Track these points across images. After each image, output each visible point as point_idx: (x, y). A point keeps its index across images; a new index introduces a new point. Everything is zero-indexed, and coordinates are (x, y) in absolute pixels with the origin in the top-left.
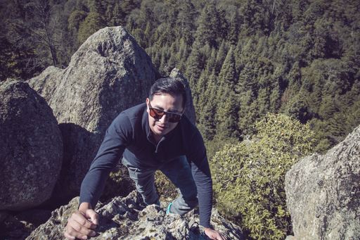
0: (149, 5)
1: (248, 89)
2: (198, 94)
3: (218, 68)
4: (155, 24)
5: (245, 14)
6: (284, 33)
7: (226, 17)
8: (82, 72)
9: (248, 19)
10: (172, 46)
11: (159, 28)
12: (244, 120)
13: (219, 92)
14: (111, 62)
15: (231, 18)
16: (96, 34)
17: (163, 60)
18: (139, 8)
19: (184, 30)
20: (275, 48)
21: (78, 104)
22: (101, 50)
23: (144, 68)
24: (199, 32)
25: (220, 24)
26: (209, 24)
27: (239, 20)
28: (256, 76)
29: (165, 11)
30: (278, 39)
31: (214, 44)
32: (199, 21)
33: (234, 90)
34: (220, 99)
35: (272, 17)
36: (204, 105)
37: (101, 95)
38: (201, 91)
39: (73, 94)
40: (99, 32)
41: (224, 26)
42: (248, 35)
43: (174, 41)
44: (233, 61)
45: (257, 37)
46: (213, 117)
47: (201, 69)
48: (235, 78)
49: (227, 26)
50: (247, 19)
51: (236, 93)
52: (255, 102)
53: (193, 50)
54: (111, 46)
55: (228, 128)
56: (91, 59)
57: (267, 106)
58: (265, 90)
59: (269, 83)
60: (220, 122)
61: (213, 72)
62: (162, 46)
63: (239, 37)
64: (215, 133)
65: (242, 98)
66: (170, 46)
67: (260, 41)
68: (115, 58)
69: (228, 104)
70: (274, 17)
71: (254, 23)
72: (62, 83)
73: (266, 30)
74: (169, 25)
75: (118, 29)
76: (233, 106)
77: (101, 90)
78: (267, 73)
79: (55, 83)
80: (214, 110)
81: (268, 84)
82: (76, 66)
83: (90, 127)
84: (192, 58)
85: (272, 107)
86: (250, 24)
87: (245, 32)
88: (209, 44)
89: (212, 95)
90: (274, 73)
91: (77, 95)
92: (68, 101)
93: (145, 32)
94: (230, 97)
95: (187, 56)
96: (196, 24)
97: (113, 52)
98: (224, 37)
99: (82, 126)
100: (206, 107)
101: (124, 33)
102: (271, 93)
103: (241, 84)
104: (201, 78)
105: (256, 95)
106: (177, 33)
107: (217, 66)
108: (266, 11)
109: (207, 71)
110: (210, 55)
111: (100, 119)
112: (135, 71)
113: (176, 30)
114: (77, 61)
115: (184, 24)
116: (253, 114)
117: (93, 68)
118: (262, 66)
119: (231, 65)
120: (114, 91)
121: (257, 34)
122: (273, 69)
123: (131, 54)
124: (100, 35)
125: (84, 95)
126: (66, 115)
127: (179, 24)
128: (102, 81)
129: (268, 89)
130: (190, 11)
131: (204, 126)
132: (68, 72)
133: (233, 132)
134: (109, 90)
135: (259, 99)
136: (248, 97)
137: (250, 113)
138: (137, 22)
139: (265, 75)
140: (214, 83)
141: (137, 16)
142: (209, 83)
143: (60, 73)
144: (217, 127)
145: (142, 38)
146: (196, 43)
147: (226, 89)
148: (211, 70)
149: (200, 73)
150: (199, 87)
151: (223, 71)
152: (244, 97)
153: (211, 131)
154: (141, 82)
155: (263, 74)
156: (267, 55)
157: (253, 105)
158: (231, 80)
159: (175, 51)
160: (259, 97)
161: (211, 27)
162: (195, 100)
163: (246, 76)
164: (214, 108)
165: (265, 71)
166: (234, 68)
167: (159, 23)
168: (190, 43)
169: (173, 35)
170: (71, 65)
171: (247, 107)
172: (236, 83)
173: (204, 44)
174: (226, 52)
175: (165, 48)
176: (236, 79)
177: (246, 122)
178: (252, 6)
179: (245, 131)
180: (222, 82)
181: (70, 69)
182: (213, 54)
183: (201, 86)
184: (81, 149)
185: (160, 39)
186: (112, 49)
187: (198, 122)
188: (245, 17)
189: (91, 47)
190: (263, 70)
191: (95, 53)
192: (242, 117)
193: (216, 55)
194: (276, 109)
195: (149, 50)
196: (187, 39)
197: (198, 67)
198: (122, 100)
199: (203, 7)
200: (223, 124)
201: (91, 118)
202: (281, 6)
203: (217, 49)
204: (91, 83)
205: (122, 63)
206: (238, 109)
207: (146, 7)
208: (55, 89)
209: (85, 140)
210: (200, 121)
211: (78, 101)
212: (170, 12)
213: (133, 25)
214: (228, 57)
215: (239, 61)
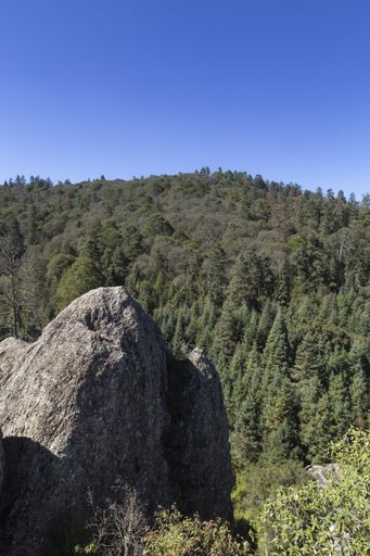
0: (163, 249)
1: (312, 375)
2: (232, 381)
3: (262, 341)
4: (169, 275)
5: (299, 263)
6: (362, 289)
7: (271, 267)
8: (57, 353)
9: (305, 270)
10: (193, 306)
11: (175, 281)
12: (310, 428)
13: (265, 378)
14: (101, 339)
15: (278, 268)
16: (85, 296)
17: (178, 327)
18: (148, 253)
19: (211, 285)
20: (349, 312)
21: (41, 404)
22: (90, 321)
23: (151, 348)
24: (232, 287)
25: (262, 277)
26: (247, 276)
27: (290, 271)
28: (322, 353)
29: (184, 258)
30: (353, 298)
31: (255, 305)
32: (233, 272)
33: (289, 377)
34: (267, 390)
35: (340, 266)
36: (241, 400)
37: (80, 391)
38: (236, 376)
39: (36, 387)
40: (89, 294)
41: (268, 279)
42: (306, 292)
43: (196, 299)
44: (284, 329)
45: (319, 295)
46: (256, 420)
47: (236, 341)
48: (290, 356)
49: (273, 279)
50: (302, 269)
51: (293, 381)
52: (325, 396)
53: (224, 313)
54: (104, 315)
55: (284, 441)
56: (73, 334)
57: (346, 404)
58: (339, 377)
59: (346, 366)
60: (269, 431)
61: (254, 347)
62: (178, 306)
63: (293, 294)
64: (260, 449)
65: (302, 390)
66: (190, 307)
67: (325, 300)
68: (108, 334)
69: (280, 399)
70: (344, 266)
71: (313, 274)
72: (22, 368)
73: (332, 284)
74: (190, 277)
75: (116, 290)
76: (289, 403)
77: (81, 382)
78: (340, 349)
79: (12, 366)
80: (257, 409)
81: (344, 367)
82: (48, 342)
83: (55, 446)
84: (223, 325)
85: (355, 407)
86: (308, 275)
87: (300, 288)
88: (248, 305)
89: (254, 384)
90: (352, 349)
91: (42, 389)
92: (27, 398)
93: (155, 287)
94: (283, 388)
95: (215, 322)
96: (227, 276)
97: (107, 324)
98: (269, 295)
99: (43, 444)
100: (244, 403)
101: (125, 297)
102: (351, 382)
103: (300, 367)
104: (235, 356)
105: (325, 384)
106: (201, 289)
107: (260, 337)
108: (329, 257)
109: (244, 345)
110: (249, 320)
111: (74, 432)
112: (137, 354)
113: (199, 284)
114: (52, 336)
115: (211, 275)
116: (323, 418)
117: (74, 347)
118: (330, 338)
119: (282, 336)
120: (102, 385)
121: (320, 291)
122: (349, 343)
123: (133, 327)
124: (91, 299)
125: (54, 390)
126: (19, 422)
127: (204, 276)
128: (85, 368)
129: (345, 375)
130: (219, 258)
131: (241, 435)
132: (34, 352)
133: (291, 449)
134: (94, 384)
135: (332, 393)
136: (313, 390)
137: (318, 416)
138: (145, 272)
139: (336, 352)
140: (255, 365)
141: (145, 264)
142: (249, 363)
143: (23, 350)
144: (264, 439)
145: (150, 294)
146: (228, 303)
147: (277, 375)
148: (252, 344)
149: (234, 347)
150: (232, 369)
151: (269, 345)
152: (307, 388)
153: (254, 445)
154: (144, 369)
155: (333, 350)
156: (336, 323)
157: (323, 402)
158: (283, 360)
159: (198, 313)
160: (331, 388)
161: (249, 281)
162: (226, 391)
163: (306, 353)
164: (259, 404)
165: (337, 347)
166: (286, 340)
167: (176, 275)
168: (219, 303)
169: (195, 291)
170: (41, 340)
171: (313, 406)
172: (291, 364)
173: (240, 305)
174: (272, 315)
175: (182, 310)
176: (290, 359)
177: (314, 433)
178: (309, 252)
179: (312, 449)
180: (269, 362)
181: (39, 347)
182: (253, 320)
183: (237, 368)
184: (32, 488)
185: (176, 296)
186: (106, 319)
187: (233, 429)
188: (299, 266)
189: (75, 315)
190: (333, 345)
191: (80, 324)
192: (305, 423)
193: (258, 321)
194: (363, 410)
195: (159, 312)
196: (215, 297)
197: (232, 339)
198: (114, 398)
199: (237, 253)
200: (273, 435)
201: (59, 429)
202: (353, 252)
203: (259, 311)
204: (68, 371)
205: (118, 341)
206: (298, 408)
207: (158, 252)
208: (9, 376)
209: (42, 469)
210: (236, 426)
211: (43, 400)
212: (192, 260)
213: (138, 275)
214: (276, 324)
215: (294, 331)
